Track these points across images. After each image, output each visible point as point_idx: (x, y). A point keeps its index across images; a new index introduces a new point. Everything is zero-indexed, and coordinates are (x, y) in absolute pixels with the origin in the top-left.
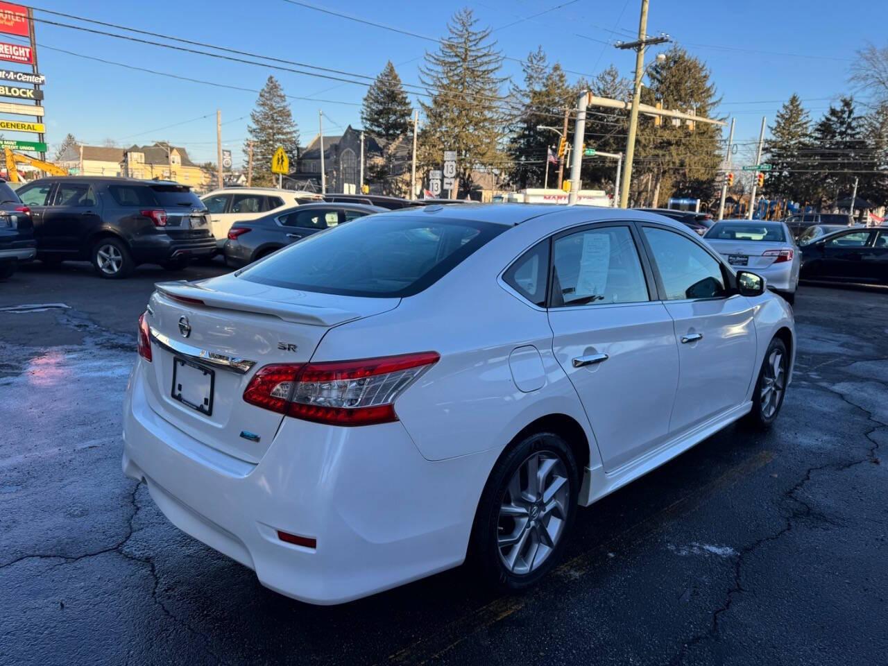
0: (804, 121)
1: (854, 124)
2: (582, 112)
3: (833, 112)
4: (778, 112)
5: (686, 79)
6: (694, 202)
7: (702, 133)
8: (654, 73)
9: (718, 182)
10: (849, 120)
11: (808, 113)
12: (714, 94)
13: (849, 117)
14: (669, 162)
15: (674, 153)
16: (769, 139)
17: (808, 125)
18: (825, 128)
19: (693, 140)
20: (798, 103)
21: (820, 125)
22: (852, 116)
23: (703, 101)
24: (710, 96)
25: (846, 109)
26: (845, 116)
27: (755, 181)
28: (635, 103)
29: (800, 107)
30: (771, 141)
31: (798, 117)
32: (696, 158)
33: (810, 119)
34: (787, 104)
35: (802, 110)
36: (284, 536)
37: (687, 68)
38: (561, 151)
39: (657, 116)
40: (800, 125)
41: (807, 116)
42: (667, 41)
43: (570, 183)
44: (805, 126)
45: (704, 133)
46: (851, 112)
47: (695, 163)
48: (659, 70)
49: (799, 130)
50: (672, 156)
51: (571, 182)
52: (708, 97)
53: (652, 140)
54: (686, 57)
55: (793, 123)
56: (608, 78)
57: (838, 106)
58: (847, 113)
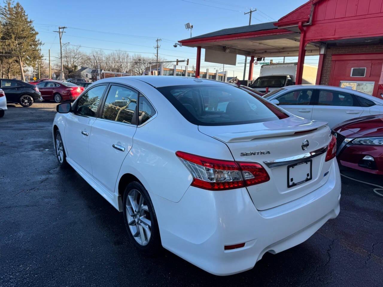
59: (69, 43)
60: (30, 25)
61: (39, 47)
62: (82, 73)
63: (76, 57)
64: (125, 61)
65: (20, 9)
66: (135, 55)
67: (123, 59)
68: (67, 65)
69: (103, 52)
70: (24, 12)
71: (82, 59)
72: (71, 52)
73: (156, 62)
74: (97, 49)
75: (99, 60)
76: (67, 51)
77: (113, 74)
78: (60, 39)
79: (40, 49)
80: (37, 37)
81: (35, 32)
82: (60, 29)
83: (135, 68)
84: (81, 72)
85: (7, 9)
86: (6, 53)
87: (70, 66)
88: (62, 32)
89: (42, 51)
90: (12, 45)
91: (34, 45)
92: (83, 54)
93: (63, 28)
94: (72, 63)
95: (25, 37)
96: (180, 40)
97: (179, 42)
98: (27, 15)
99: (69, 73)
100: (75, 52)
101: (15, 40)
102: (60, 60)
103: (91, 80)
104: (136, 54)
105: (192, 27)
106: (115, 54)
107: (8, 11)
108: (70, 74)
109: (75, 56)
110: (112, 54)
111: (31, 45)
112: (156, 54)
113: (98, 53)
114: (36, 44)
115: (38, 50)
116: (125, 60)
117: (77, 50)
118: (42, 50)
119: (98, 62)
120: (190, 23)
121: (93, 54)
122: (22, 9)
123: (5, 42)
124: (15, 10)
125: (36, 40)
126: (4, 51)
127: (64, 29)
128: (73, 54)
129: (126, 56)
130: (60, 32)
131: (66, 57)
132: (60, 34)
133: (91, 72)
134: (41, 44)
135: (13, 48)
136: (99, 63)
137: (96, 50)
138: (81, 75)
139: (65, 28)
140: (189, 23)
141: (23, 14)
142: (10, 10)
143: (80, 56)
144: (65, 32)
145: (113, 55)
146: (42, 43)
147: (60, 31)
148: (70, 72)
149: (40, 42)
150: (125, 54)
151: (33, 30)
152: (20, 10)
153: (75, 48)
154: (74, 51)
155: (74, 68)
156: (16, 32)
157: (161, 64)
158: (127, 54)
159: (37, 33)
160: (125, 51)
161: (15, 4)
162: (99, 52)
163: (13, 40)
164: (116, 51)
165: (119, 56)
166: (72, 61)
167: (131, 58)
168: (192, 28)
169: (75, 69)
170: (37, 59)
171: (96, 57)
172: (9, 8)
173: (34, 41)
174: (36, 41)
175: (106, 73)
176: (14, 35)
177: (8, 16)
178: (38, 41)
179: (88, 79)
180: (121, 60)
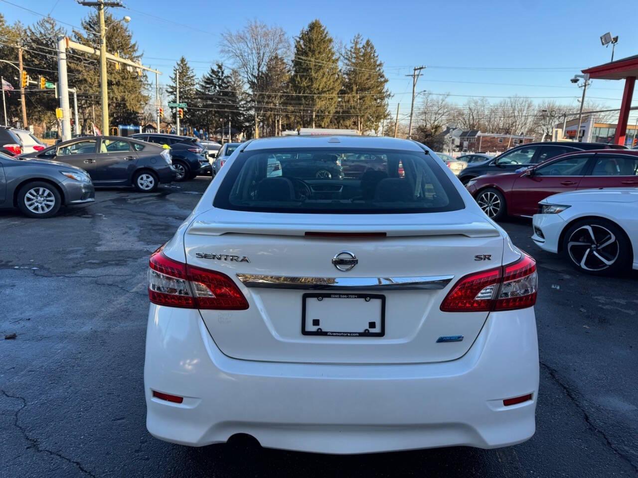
0: (191, 75)
1: (225, 80)
2: (62, 53)
3: (213, 71)
4: (174, 67)
5: (116, 35)
6: (137, 128)
7: (133, 78)
8: (89, 27)
9: (141, 114)
10: (223, 78)
11: (193, 70)
12: (137, 50)
13: (222, 76)
14: (113, 98)
15: (116, 90)
16: (171, 85)
17: (194, 78)
18: (209, 81)
19: (128, 83)
20: (185, 63)
21: (207, 79)
22: (224, 75)
23: (130, 54)
24: (135, 51)
25: (220, 70)
26: (220, 74)
27: (158, 113)
28: (102, 50)
29: (187, 66)
30: (173, 87)
31: (187, 72)
32: (133, 96)
33: (194, 74)
34: (179, 62)
35: (189, 68)
36: (507, 402)
37: (115, 28)
38: (24, 82)
39: (117, 63)
40: (189, 77)
41: (193, 72)
42: (121, 6)
43: (61, 112)
44: (192, 78)
45: (135, 78)
46: (223, 73)
47: (133, 99)
48: (93, 26)
49: (189, 81)
50: (115, 93)
51: (62, 110)
52: (133, 52)
53: (96, 79)
54: (112, 18)
55: (185, 76)
56: (48, 26)
57: (216, 68)
58: (221, 73)
59: (425, 91)
60: (380, 70)
61: (386, 100)
62: (446, 137)
63: (440, 112)
64: (524, 114)
65: (369, 48)
66: (544, 103)
67: (521, 111)
68: (425, 125)
69: (486, 100)
70: (375, 52)
71: (449, 115)
72: (433, 105)
73: (579, 112)
74: (477, 98)
75: (478, 115)
76: (428, 103)
77: (496, 137)
78: (414, 86)
79: (387, 103)
80: (387, 86)
81: (384, 79)
82: (416, 71)
83: (540, 126)
84: (444, 136)
85: (353, 50)
86: (343, 112)
87: (429, 126)
88: (418, 75)
89: (389, 107)
90: (352, 100)
91: (380, 98)
92: (453, 106)
93: (421, 68)
94: (432, 122)
95: (369, 88)
96: (586, 68)
97: (583, 72)
98: (377, 56)
99: (426, 138)
100: (440, 103)
101: (357, 93)
102: (410, 118)
103: (458, 149)
104: (547, 100)
105: (616, 39)
106: (508, 103)
107: (354, 53)
108: (426, 140)
109: (439, 110)
110: (501, 104)
111: (376, 100)
112: (580, 97)
113: (478, 104)
114: (383, 97)
115: (384, 106)
116: (525, 112)
117: (443, 101)
118: (390, 105)
119: (475, 118)
120: (611, 34)
121: (469, 106)
122: (372, 48)
123: (344, 97)
124: (363, 51)
125: (384, 90)
126: (341, 110)
127: (422, 70)
128: (435, 108)
129: (527, 105)
130: (415, 76)
131: (425, 113)
132: (414, 78)
133: (461, 136)
134: (389, 95)
135: (353, 105)
136: (477, 121)
137: (474, 98)
138: (443, 141)
139: (422, 68)
140: (609, 33)
141: (372, 55)
142: (357, 50)
143: (445, 111)
144: (422, 75)
145: (503, 105)
146: (392, 95)
147: (416, 74)
148: (427, 136)
149: (388, 93)
150: (525, 102)
151: (382, 76)
152: (369, 50)
153: (441, 97)
154: (438, 102)
155: (434, 130)
156: (360, 81)
157: (590, 116)
158: (529, 101)
159: (386, 81)
160: (526, 98)
161: (364, 42)
162: (480, 102)
163: (354, 94)
164: (510, 98)
165: (515, 107)
166: (433, 118)
167: (537, 108)
168: (616, 41)
169: (436, 131)
170: (380, 119)
171: (473, 111)
172: (356, 49)
173: (380, 92)
174: (384, 93)
175: (483, 137)
176: (356, 86)
177: (354, 61)
178: (387, 92)
179: (454, 146)
180: (516, 114)
